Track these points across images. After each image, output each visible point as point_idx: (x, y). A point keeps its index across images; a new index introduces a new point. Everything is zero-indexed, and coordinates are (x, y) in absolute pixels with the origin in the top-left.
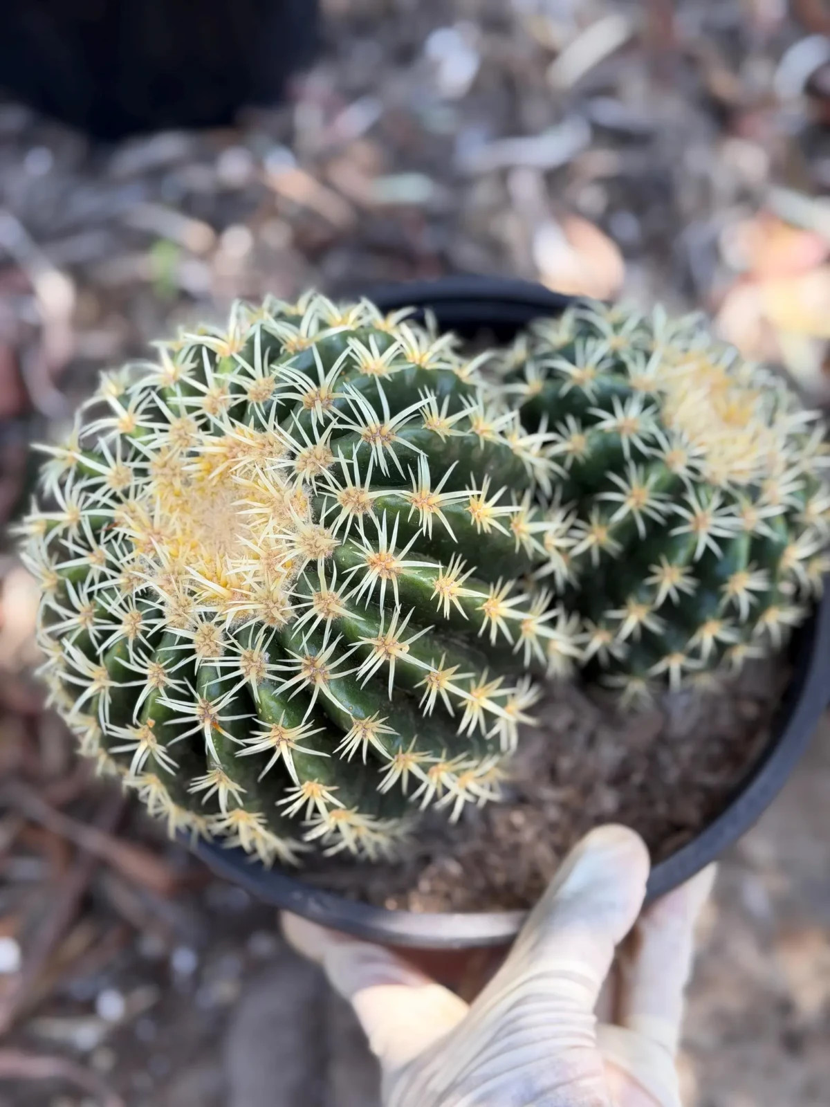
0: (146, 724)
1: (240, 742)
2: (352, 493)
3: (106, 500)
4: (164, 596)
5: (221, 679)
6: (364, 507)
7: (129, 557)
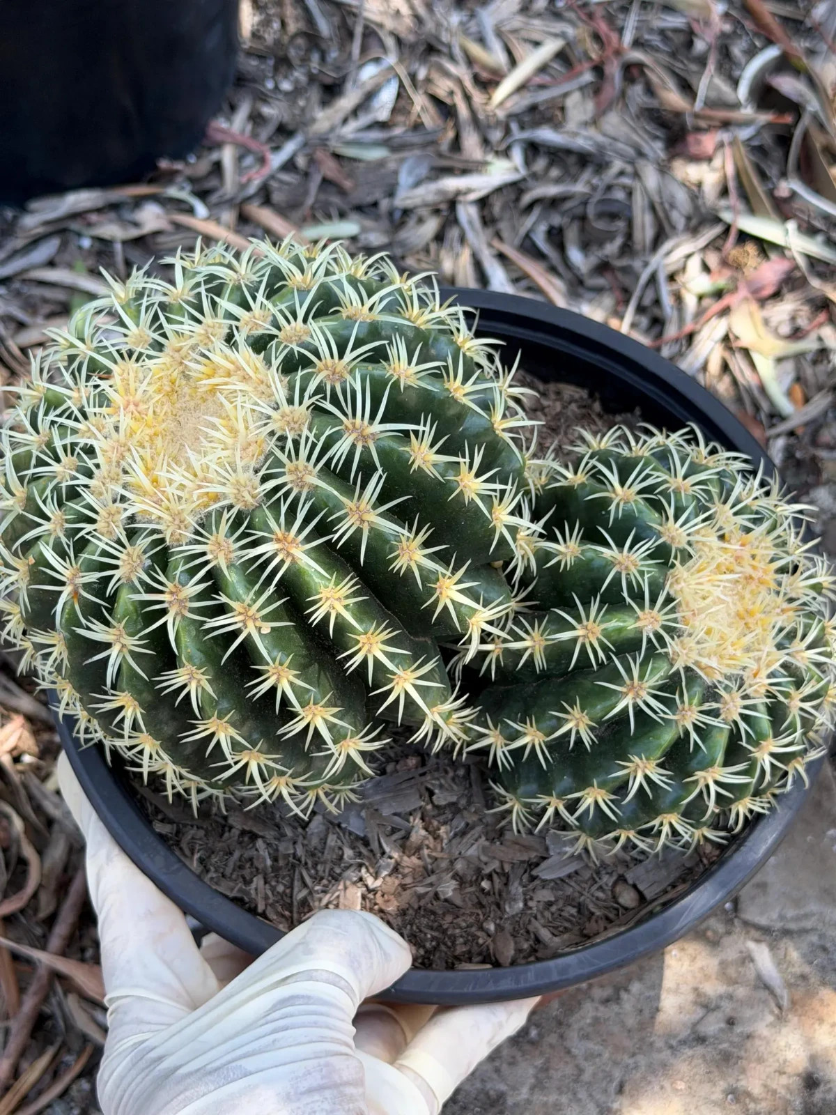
0: (27, 558)
1: (84, 621)
2: (301, 468)
3: (112, 350)
4: (100, 459)
5: (95, 558)
6: (302, 487)
7: (97, 410)
